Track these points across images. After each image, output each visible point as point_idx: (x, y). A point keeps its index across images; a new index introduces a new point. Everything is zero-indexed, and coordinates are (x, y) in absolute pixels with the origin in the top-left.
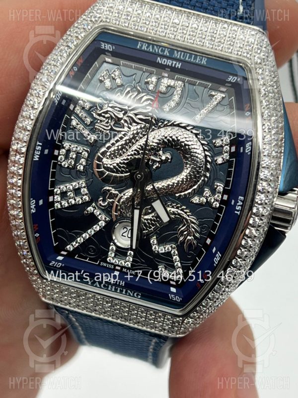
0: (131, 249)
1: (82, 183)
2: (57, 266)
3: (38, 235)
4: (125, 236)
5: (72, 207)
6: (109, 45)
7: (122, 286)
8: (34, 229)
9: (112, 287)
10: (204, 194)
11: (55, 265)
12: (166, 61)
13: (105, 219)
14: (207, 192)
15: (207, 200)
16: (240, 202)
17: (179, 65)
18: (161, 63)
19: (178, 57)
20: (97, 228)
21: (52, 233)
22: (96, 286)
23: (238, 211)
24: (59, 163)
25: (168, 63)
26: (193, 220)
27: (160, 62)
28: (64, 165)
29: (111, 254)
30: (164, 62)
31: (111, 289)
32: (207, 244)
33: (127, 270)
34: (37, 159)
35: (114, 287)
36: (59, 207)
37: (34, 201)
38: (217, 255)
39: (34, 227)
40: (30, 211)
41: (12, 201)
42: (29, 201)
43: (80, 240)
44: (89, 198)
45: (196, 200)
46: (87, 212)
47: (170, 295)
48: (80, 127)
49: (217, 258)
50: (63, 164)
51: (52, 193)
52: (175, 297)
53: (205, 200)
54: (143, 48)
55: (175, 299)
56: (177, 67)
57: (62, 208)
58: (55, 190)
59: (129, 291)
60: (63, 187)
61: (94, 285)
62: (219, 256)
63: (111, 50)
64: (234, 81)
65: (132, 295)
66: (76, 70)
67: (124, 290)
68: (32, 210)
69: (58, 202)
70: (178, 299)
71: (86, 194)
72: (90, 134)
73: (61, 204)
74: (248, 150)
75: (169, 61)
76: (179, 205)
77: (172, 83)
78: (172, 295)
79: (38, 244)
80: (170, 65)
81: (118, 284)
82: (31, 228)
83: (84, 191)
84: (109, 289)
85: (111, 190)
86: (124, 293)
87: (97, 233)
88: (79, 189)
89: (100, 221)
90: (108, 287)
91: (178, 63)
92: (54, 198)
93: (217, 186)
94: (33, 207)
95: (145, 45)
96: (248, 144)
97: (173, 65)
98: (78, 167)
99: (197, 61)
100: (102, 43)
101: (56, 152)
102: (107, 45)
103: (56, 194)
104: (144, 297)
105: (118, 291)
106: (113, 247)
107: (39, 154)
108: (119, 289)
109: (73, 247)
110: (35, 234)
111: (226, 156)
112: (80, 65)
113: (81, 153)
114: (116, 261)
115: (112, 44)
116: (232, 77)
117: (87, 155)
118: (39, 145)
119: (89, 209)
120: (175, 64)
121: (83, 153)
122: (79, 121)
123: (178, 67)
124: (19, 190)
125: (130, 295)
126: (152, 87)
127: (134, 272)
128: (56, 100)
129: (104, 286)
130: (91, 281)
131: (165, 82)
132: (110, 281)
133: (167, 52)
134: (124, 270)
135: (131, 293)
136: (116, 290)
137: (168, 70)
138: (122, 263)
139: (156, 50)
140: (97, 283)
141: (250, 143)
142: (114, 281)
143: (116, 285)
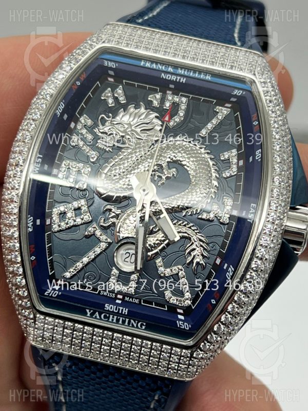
0: (135, 271)
2: (53, 295)
3: (34, 258)
4: (128, 262)
6: (112, 63)
7: (125, 314)
8: (30, 251)
9: (113, 317)
11: (50, 295)
13: (107, 240)
16: (252, 209)
17: (183, 80)
18: (166, 79)
19: (182, 73)
20: (98, 250)
21: (48, 260)
25: (172, 78)
27: (164, 77)
29: (113, 280)
30: (169, 77)
31: (113, 320)
32: (217, 264)
33: (129, 299)
35: (115, 317)
37: (32, 218)
38: (230, 269)
39: (30, 248)
40: (27, 230)
42: (27, 218)
44: (89, 218)
46: (87, 234)
47: (178, 322)
48: (81, 143)
49: (229, 272)
52: (184, 324)
54: (147, 66)
55: (183, 327)
56: (181, 81)
57: (61, 231)
59: (132, 321)
61: (94, 317)
63: (114, 67)
64: (240, 94)
65: (135, 325)
66: (79, 84)
67: (127, 320)
68: (29, 229)
69: (56, 224)
70: (186, 326)
73: (59, 226)
74: (258, 157)
75: (173, 76)
77: (176, 99)
78: (180, 322)
79: (33, 269)
80: (174, 80)
81: (120, 312)
83: (85, 210)
84: (110, 320)
86: (126, 324)
88: (79, 208)
89: (101, 242)
90: (109, 318)
91: (182, 78)
92: (51, 221)
94: (30, 225)
95: (149, 63)
96: (258, 151)
97: (178, 80)
99: (202, 77)
100: (105, 61)
101: (55, 172)
102: (110, 62)
104: (149, 328)
105: (121, 322)
106: (115, 271)
107: (39, 166)
108: (121, 319)
109: (71, 274)
110: (31, 257)
112: (82, 79)
114: (118, 288)
115: (115, 62)
116: (237, 91)
118: (39, 157)
120: (180, 79)
123: (183, 81)
125: (133, 326)
126: (156, 103)
127: (137, 301)
128: (58, 113)
129: (105, 317)
130: (90, 311)
131: (170, 98)
132: (112, 310)
133: (170, 69)
134: (127, 299)
135: (135, 323)
136: (118, 320)
137: (172, 86)
138: (124, 289)
139: (160, 67)
140: (97, 313)
141: (260, 150)
142: (116, 310)
143: (118, 314)
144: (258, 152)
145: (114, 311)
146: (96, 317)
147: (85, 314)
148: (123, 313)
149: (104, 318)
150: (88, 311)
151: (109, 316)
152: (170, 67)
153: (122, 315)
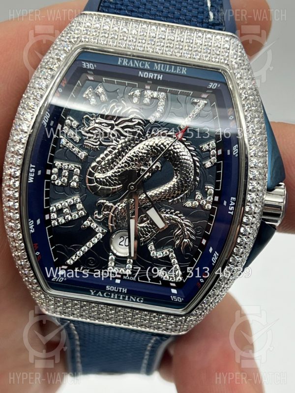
0: (130, 257)
1: (77, 198)
2: (60, 281)
3: (39, 253)
4: (122, 245)
5: (69, 223)
6: (91, 64)
7: (124, 293)
8: (34, 248)
9: (114, 295)
10: (196, 198)
11: (57, 280)
12: (147, 74)
13: (102, 230)
14: (199, 196)
15: (199, 203)
16: (232, 202)
17: (160, 77)
19: (159, 69)
20: (95, 240)
21: (51, 249)
22: (99, 296)
23: (231, 211)
24: (53, 182)
25: (150, 76)
26: (187, 223)
27: (142, 76)
28: (58, 183)
29: (111, 264)
30: (146, 75)
31: (114, 297)
32: (202, 244)
33: (127, 278)
34: (32, 181)
35: (116, 295)
36: (56, 224)
37: (32, 221)
38: (215, 254)
39: (34, 246)
40: (29, 232)
41: (10, 224)
42: (28, 222)
43: (80, 253)
44: (85, 213)
45: (189, 204)
46: (83, 227)
47: (171, 296)
48: (70, 145)
49: (214, 257)
50: (56, 183)
51: (48, 212)
52: (177, 298)
53: (198, 203)
54: (124, 64)
55: (177, 300)
56: (158, 79)
57: (60, 225)
58: (51, 208)
59: (131, 297)
60: (59, 205)
61: (97, 295)
62: (217, 256)
63: (93, 68)
64: (215, 87)
65: (134, 300)
66: (61, 91)
67: (127, 297)
68: (31, 230)
69: (55, 219)
70: (179, 300)
71: (82, 209)
72: (80, 151)
73: (58, 221)
74: (235, 152)
75: (150, 74)
76: (173, 211)
77: (155, 94)
78: (174, 297)
79: (38, 262)
80: (152, 78)
81: (120, 291)
82: (32, 248)
83: (80, 206)
84: (112, 297)
85: (105, 203)
86: (127, 299)
87: (95, 246)
88: (75, 205)
89: (97, 233)
90: (111, 295)
91: (159, 75)
92: (50, 216)
93: (208, 189)
94: (31, 227)
95: (126, 61)
96: (235, 146)
97: (155, 78)
98: (71, 184)
99: (177, 72)
100: (83, 62)
101: (48, 172)
102: (88, 64)
103: (52, 212)
104: (146, 302)
105: (121, 298)
106: (112, 257)
107: (33, 176)
108: (121, 296)
109: (73, 261)
110: (36, 252)
111: (214, 159)
112: (64, 85)
113: (73, 171)
114: (116, 270)
115: (93, 63)
116: (212, 84)
117: (79, 171)
118: (32, 168)
119: (85, 223)
120: (157, 76)
121: (75, 170)
122: (68, 140)
123: (160, 79)
124: (16, 213)
125: (132, 301)
126: (136, 101)
127: (134, 279)
128: (45, 123)
129: (107, 295)
130: (93, 291)
132: (113, 290)
133: (147, 66)
134: (125, 278)
135: (134, 298)
136: (119, 297)
137: (150, 82)
138: (122, 270)
139: (137, 64)
140: (100, 292)
141: (237, 145)
142: (116, 289)
143: (118, 292)
144: (235, 148)
145: (115, 290)
147: (90, 294)
148: (123, 292)
150: (91, 291)
152: (146, 63)
153: (121, 293)
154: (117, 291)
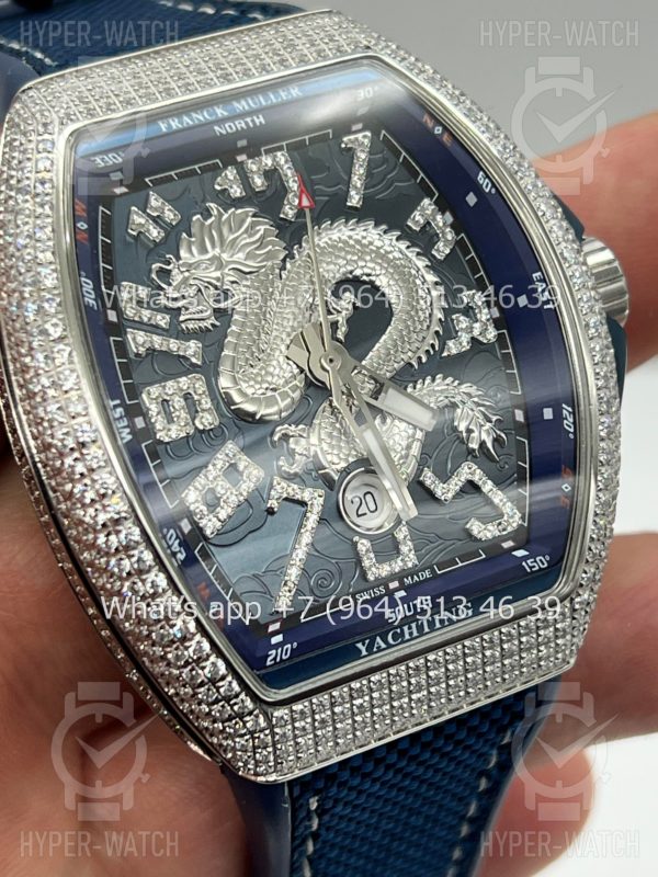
2: (283, 657)
7: (429, 609)
9: (410, 628)
11: (278, 660)
12: (232, 124)
17: (260, 119)
18: (228, 133)
19: (247, 108)
21: (228, 598)
22: (380, 650)
25: (238, 125)
27: (224, 132)
30: (231, 127)
31: (411, 634)
33: (413, 579)
35: (414, 625)
38: (564, 411)
47: (524, 563)
49: (566, 419)
52: (536, 561)
55: (537, 568)
56: (257, 124)
59: (445, 614)
61: (375, 650)
62: (570, 413)
65: (455, 618)
66: (86, 227)
67: (437, 618)
70: (542, 562)
74: (486, 187)
75: (236, 122)
77: (268, 161)
78: (528, 561)
80: (244, 127)
84: (407, 637)
86: (438, 625)
90: (402, 634)
91: (255, 118)
97: (251, 125)
105: (426, 629)
106: (363, 545)
108: (425, 622)
112: (83, 214)
114: (385, 570)
118: (116, 407)
120: (253, 121)
123: (260, 123)
125: (452, 622)
126: (236, 191)
127: (427, 574)
130: (364, 644)
131: (254, 168)
132: (403, 616)
133: (220, 112)
134: (408, 581)
135: (452, 613)
136: (420, 628)
137: (242, 143)
138: (397, 566)
139: (200, 117)
140: (378, 639)
142: (410, 610)
143: (415, 617)
144: (482, 179)
145: (408, 614)
146: (379, 647)
147: (357, 655)
148: (425, 608)
149: (394, 640)
150: (359, 645)
151: (402, 631)
152: (216, 108)
153: (422, 614)
154: (412, 613)
